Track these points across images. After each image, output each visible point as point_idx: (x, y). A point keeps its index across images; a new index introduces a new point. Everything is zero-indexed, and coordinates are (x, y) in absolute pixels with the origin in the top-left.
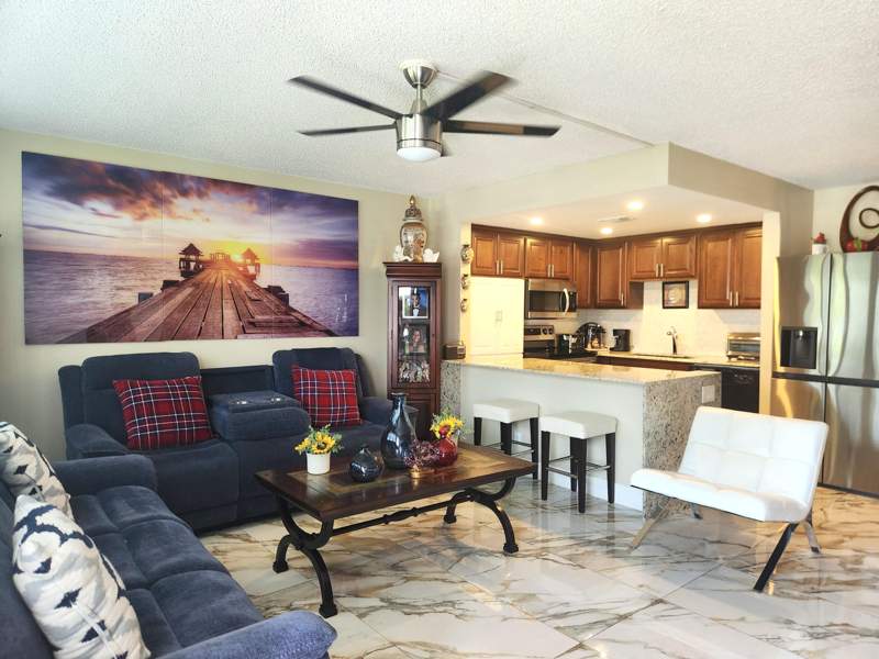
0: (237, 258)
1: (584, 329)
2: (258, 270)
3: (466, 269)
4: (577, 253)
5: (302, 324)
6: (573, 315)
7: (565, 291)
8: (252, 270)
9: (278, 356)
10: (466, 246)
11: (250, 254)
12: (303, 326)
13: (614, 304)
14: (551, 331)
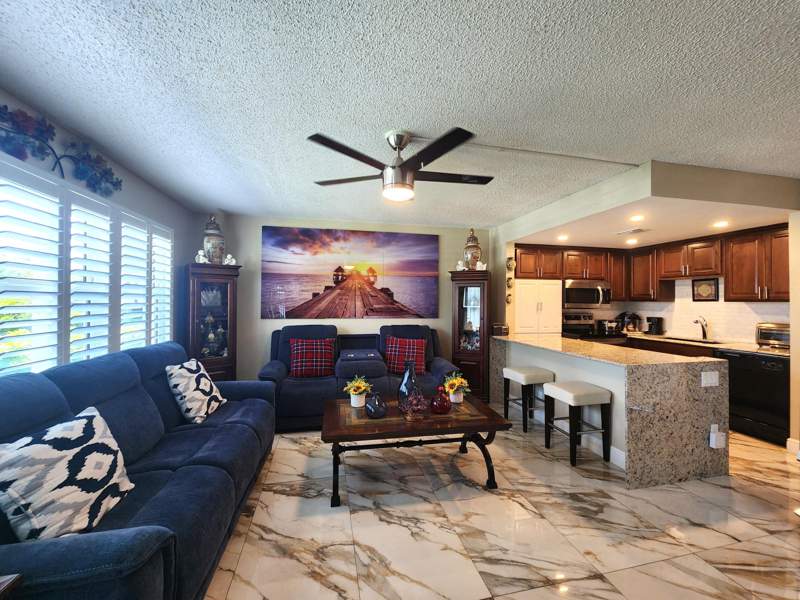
0: (364, 273)
1: (622, 316)
2: (376, 280)
3: (511, 274)
4: (611, 260)
5: (402, 310)
6: (608, 306)
7: (599, 288)
8: (372, 279)
9: (383, 329)
10: (510, 259)
11: (371, 270)
13: (646, 298)
14: (590, 317)
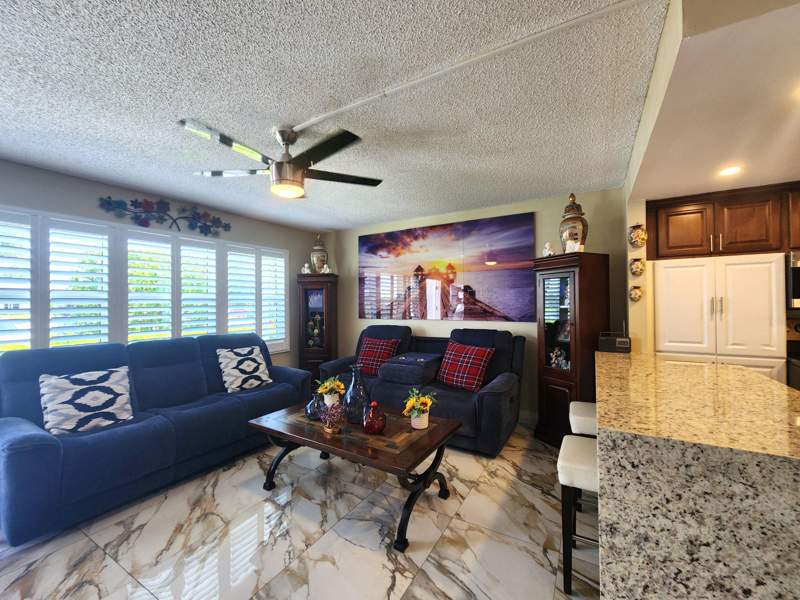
0: (443, 270)
2: (455, 276)
5: (485, 311)
8: (451, 276)
9: (455, 332)
10: (638, 227)
11: (450, 267)
12: (487, 313)
